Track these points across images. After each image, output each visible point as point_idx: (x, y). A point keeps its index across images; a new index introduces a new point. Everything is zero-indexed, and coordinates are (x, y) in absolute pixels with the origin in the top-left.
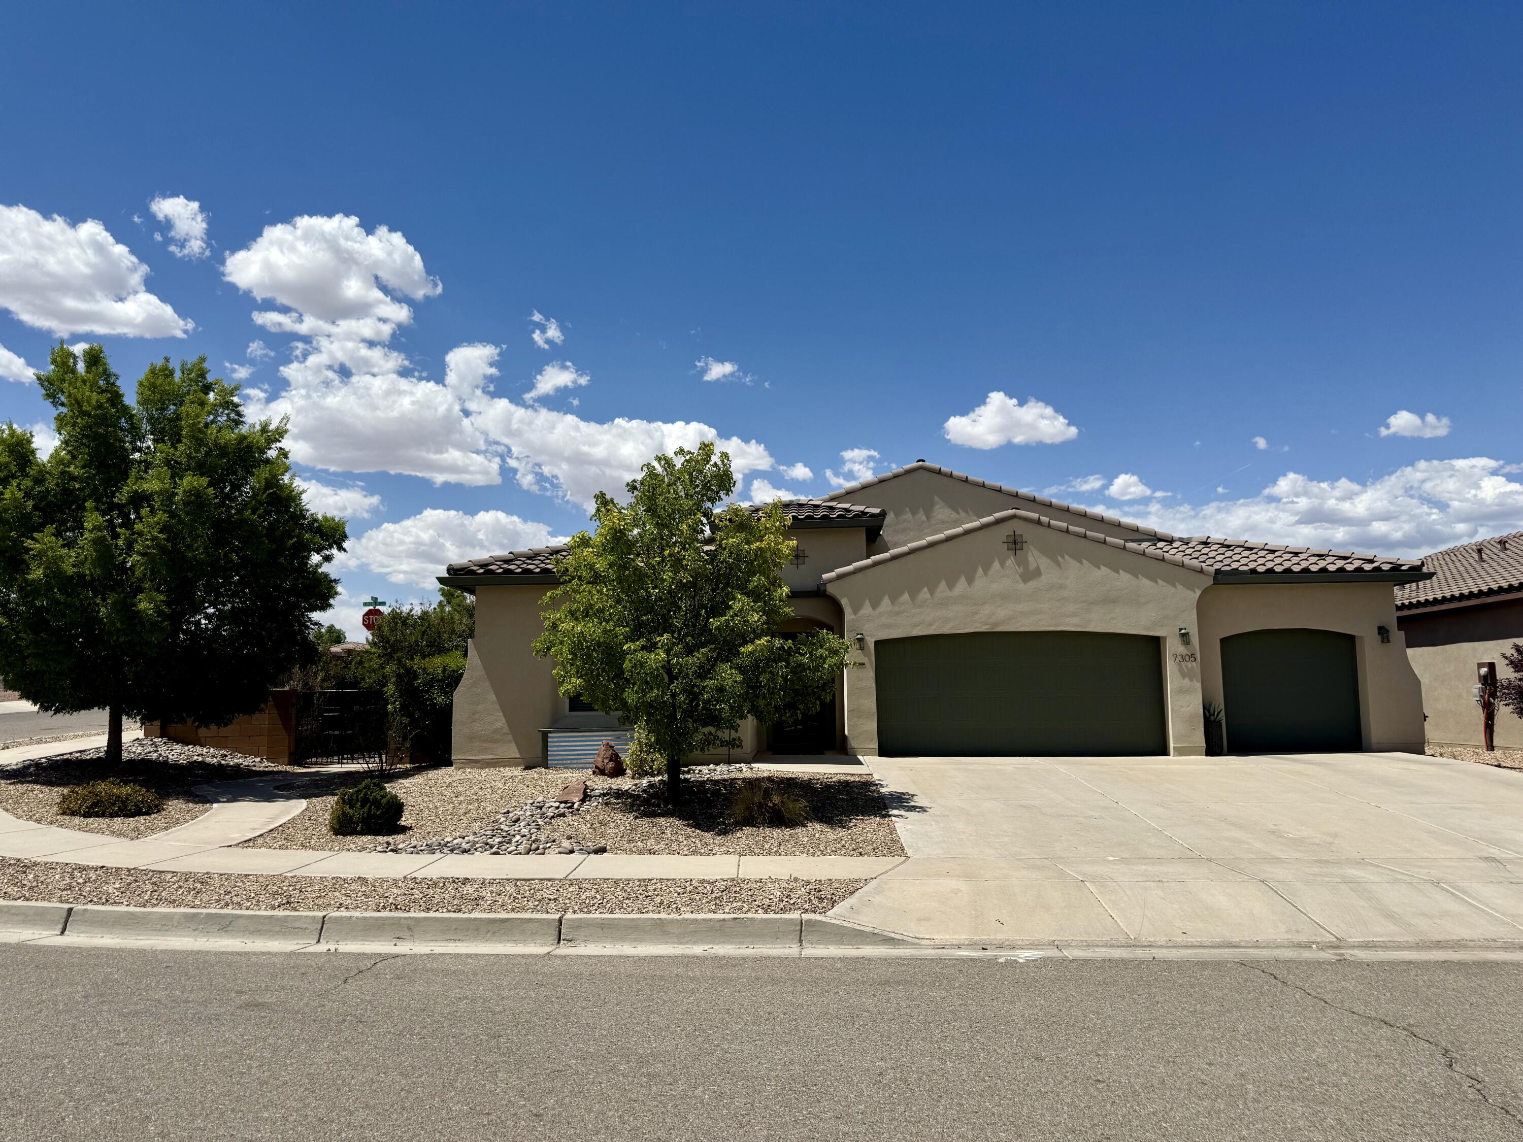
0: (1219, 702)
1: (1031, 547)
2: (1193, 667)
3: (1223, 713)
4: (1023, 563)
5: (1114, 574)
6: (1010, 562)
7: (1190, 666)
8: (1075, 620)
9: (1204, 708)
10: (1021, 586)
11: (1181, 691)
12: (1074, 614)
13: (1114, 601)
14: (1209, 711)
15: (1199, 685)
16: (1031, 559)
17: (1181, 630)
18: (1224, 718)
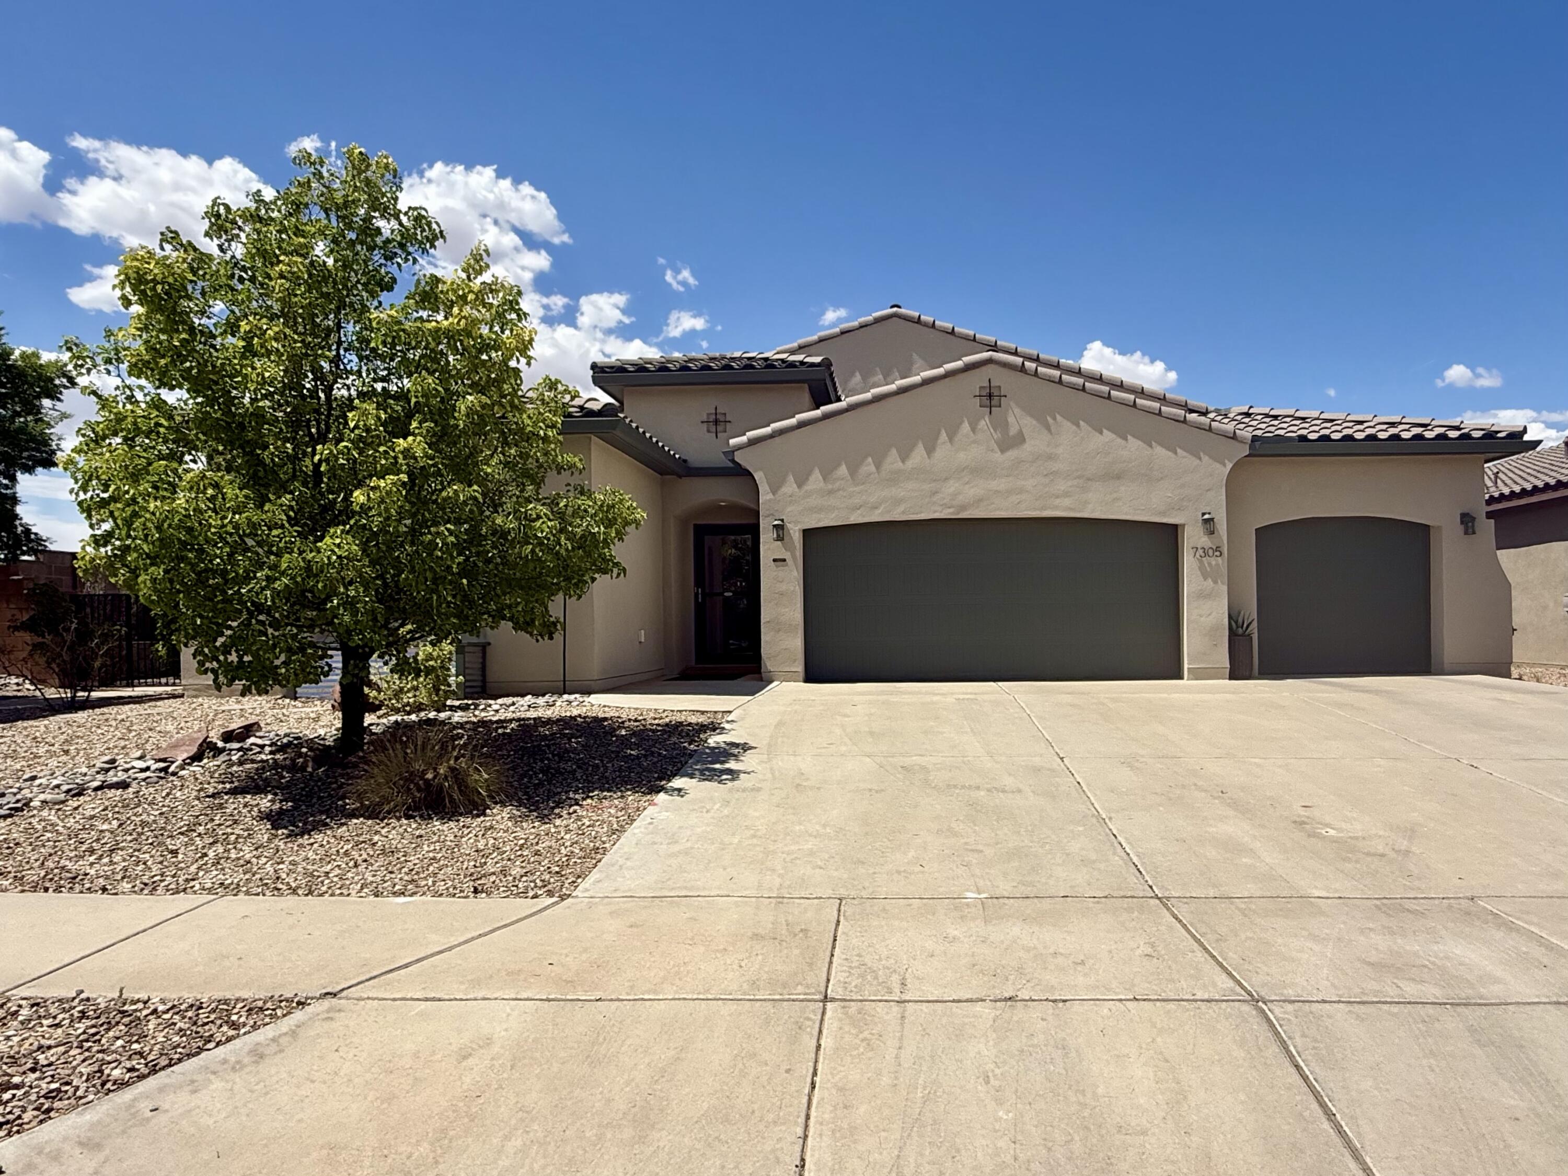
0: (1251, 610)
1: (1012, 404)
2: (1217, 565)
3: (1255, 624)
4: (1001, 425)
5: (1119, 440)
6: (984, 423)
7: (1214, 563)
8: (1067, 502)
9: (1230, 617)
10: (997, 455)
11: (1201, 595)
12: (1066, 494)
13: (1118, 477)
14: (1236, 622)
15: (1225, 588)
16: (1011, 419)
17: (1204, 514)
18: (1256, 631)
